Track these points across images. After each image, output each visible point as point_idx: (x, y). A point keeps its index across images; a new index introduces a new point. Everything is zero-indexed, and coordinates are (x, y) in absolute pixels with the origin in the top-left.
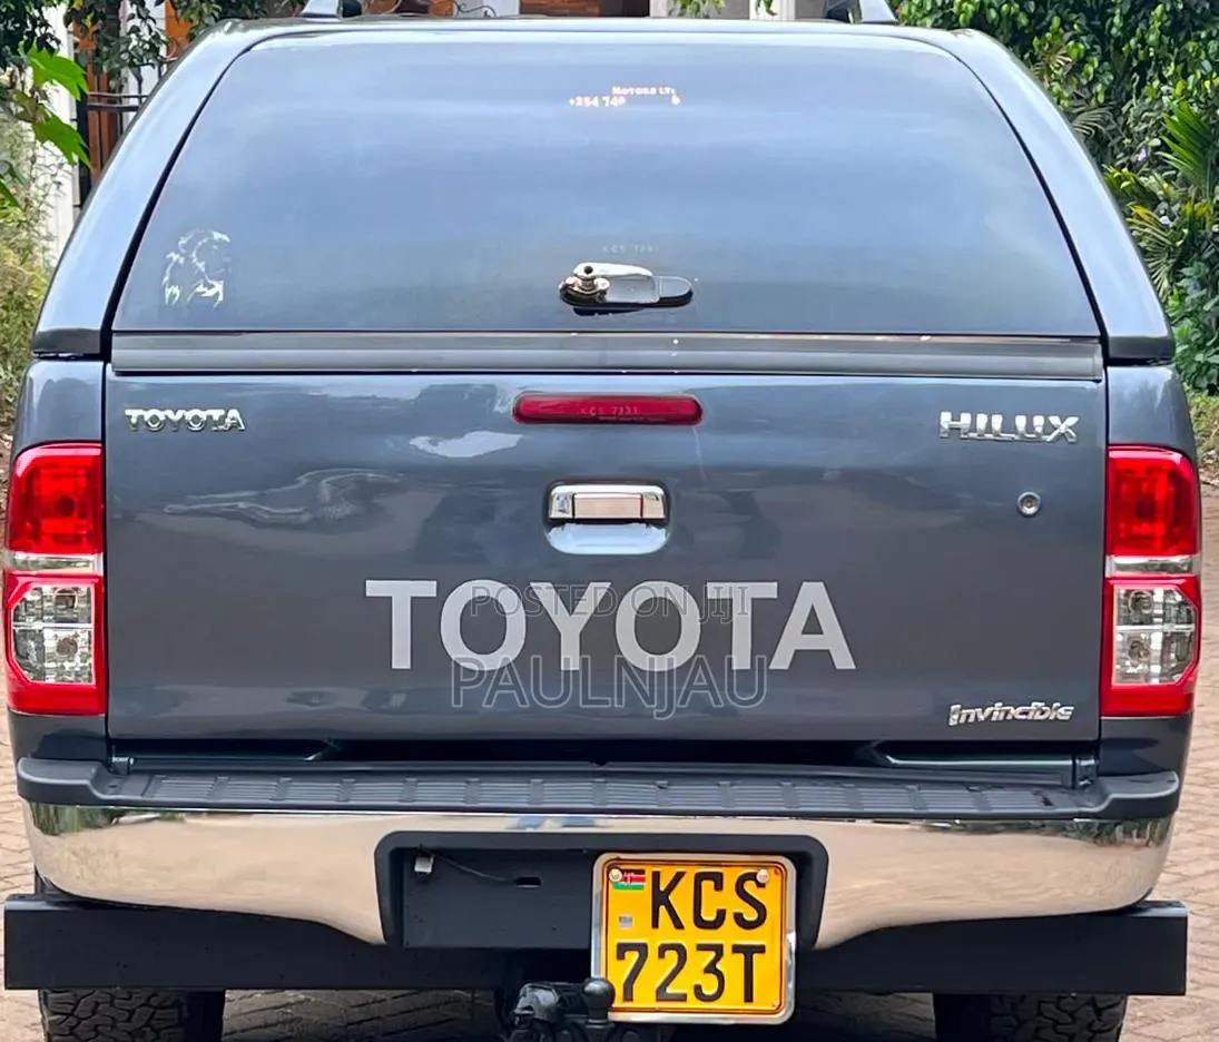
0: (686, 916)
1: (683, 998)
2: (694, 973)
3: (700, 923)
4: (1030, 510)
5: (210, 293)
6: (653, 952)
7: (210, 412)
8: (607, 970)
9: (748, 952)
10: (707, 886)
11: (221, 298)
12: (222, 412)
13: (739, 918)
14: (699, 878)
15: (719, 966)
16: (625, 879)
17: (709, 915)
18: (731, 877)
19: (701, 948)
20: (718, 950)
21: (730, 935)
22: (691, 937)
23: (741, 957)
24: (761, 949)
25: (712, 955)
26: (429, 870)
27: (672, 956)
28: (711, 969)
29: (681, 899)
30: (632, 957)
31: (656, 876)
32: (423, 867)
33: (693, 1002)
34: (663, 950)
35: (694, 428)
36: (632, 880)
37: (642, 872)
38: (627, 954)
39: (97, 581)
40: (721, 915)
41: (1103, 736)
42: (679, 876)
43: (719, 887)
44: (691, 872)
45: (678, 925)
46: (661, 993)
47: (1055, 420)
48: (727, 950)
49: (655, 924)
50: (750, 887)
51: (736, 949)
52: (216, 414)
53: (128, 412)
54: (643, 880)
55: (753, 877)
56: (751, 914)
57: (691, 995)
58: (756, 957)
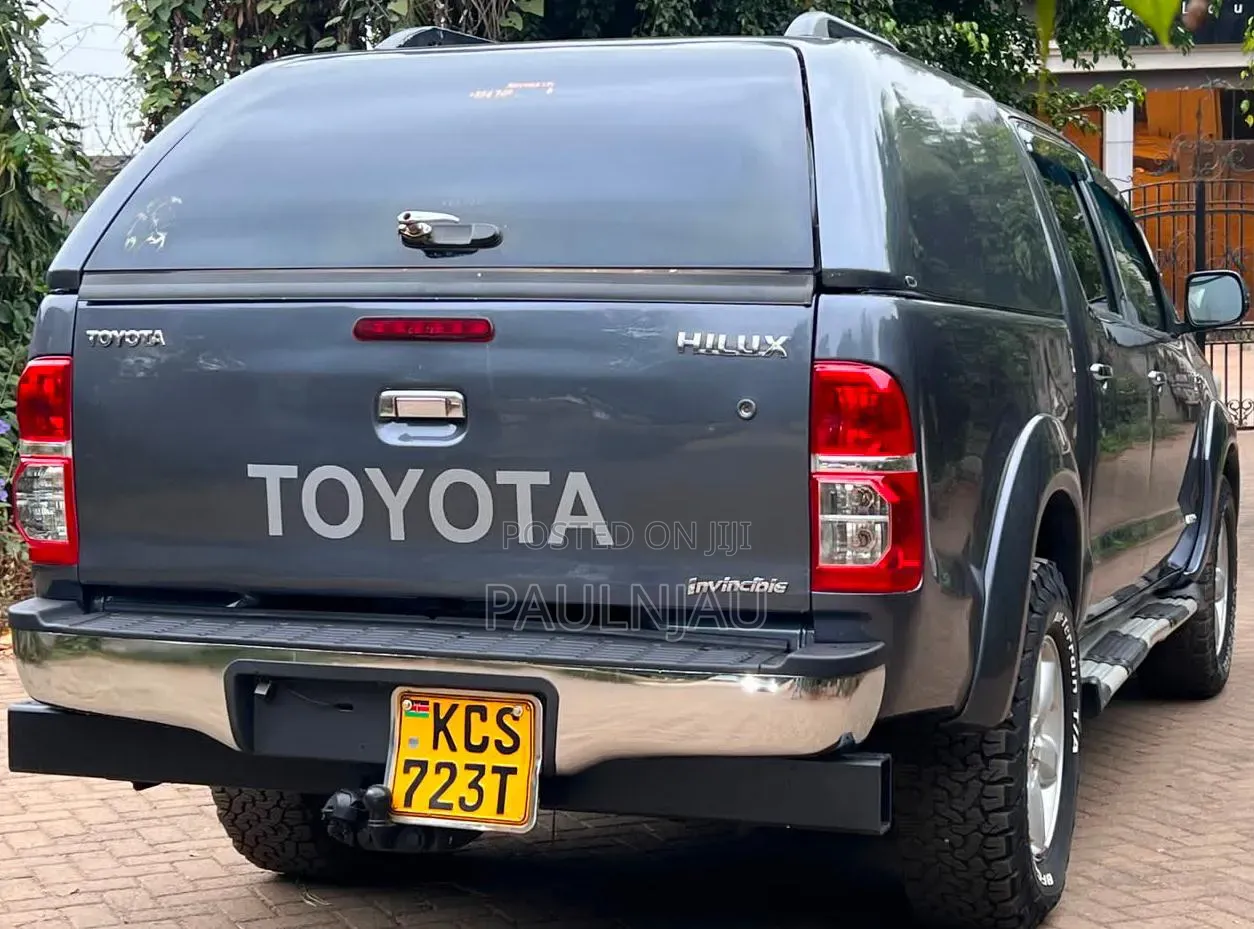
0: (459, 742)
1: (449, 807)
2: (460, 788)
3: (469, 747)
4: (745, 414)
5: (156, 241)
6: (431, 768)
7: (142, 332)
8: (397, 782)
9: (505, 772)
10: (475, 717)
11: (162, 244)
12: (150, 332)
13: (498, 744)
14: (469, 710)
15: (480, 783)
16: (414, 708)
17: (476, 741)
18: (493, 709)
19: (468, 767)
20: (481, 769)
21: (491, 758)
22: (461, 758)
23: (498, 777)
24: (513, 771)
25: (476, 773)
26: (264, 693)
27: (446, 773)
28: (474, 785)
29: (456, 725)
30: (415, 771)
31: (437, 706)
32: (261, 691)
33: (457, 811)
34: (439, 767)
35: (487, 345)
36: (419, 709)
37: (427, 703)
38: (412, 769)
39: (66, 461)
40: (486, 740)
41: (814, 608)
42: (454, 708)
43: (484, 718)
44: (463, 705)
45: (453, 748)
46: (433, 804)
47: (770, 339)
48: (488, 770)
49: (435, 746)
50: (507, 720)
51: (496, 770)
52: (146, 333)
53: (88, 332)
54: (427, 709)
55: (509, 711)
56: (508, 743)
57: (456, 806)
58: (509, 777)
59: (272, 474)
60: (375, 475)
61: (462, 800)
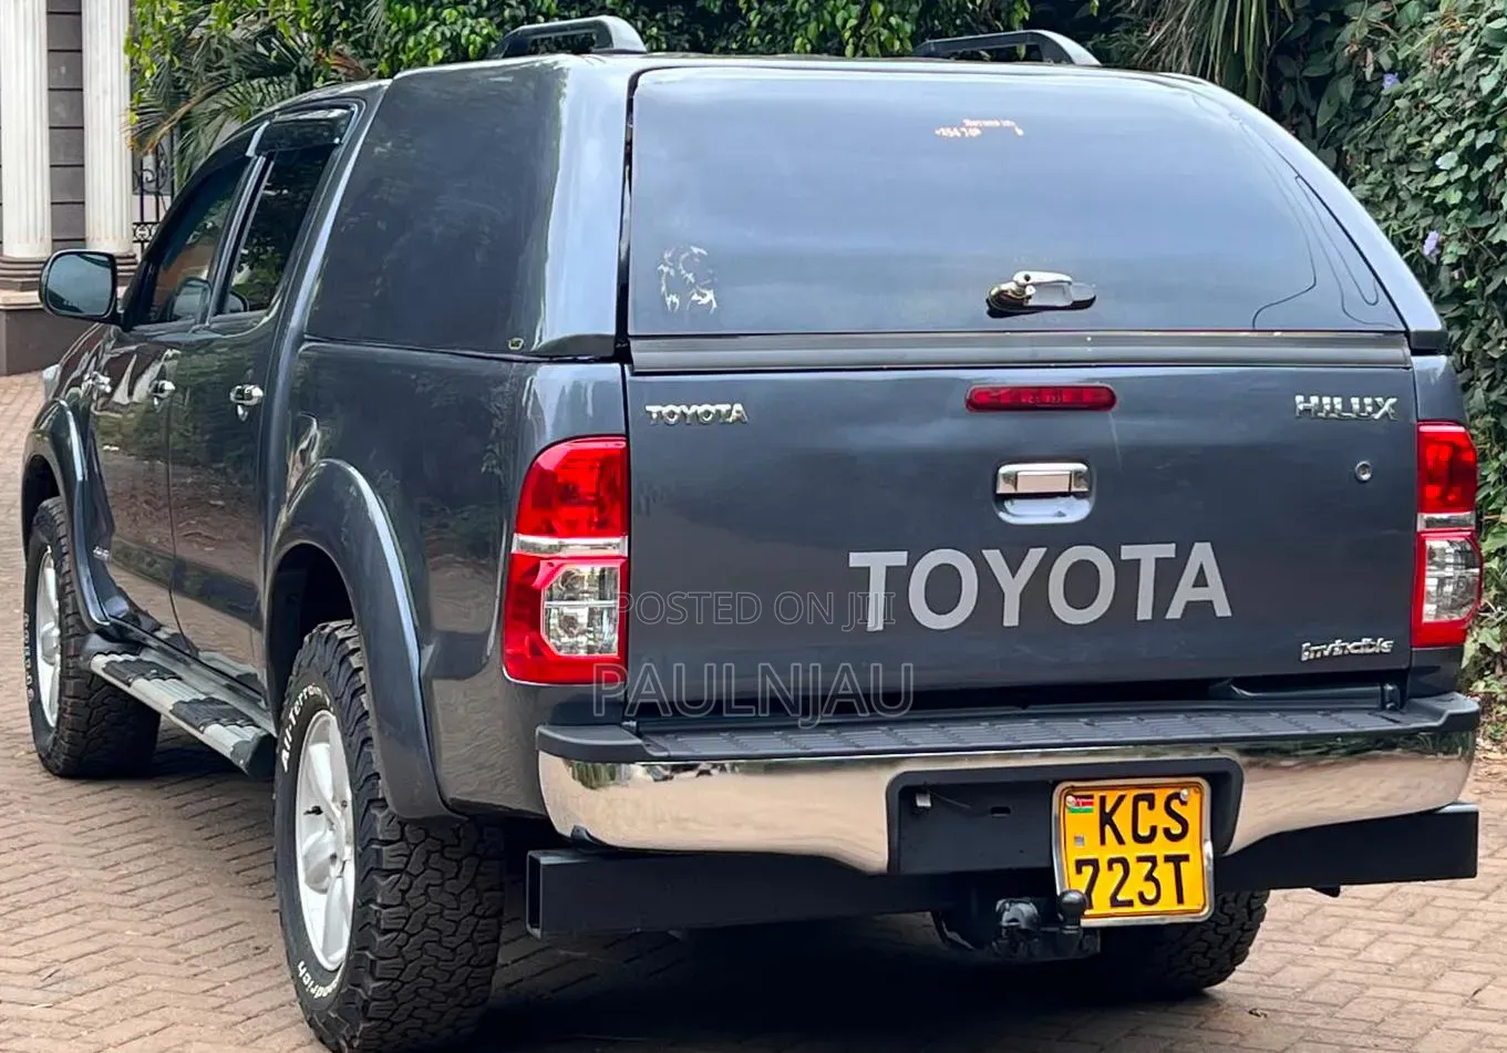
0: (1127, 834)
1: (1130, 903)
2: (1136, 884)
3: (1138, 839)
4: (1366, 477)
5: (704, 301)
6: (1103, 865)
7: (718, 407)
8: (1070, 883)
9: (1176, 860)
10: (1143, 805)
11: (715, 305)
12: (728, 407)
13: (1167, 832)
14: (1137, 799)
15: (1155, 874)
16: (1078, 804)
17: (1144, 832)
18: (1161, 797)
19: (1141, 859)
20: (1153, 860)
21: (1161, 848)
22: (1132, 851)
24: (1186, 858)
25: (1149, 865)
26: (928, 804)
27: (1118, 868)
28: (1149, 877)
29: (1122, 819)
30: (1088, 871)
31: (1103, 799)
32: (924, 802)
33: (1139, 907)
34: (1111, 862)
35: (1110, 414)
36: (1084, 804)
37: (1091, 797)
38: (1084, 869)
39: (623, 560)
40: (1154, 830)
41: (1413, 664)
42: (1121, 798)
43: (1151, 807)
44: (1132, 794)
45: (1121, 841)
46: (1114, 902)
47: (1379, 400)
48: (1160, 860)
49: (1103, 842)
50: (1175, 805)
51: (1168, 859)
52: (724, 408)
53: (648, 408)
54: (1091, 804)
55: (1177, 796)
56: (1176, 829)
57: (1137, 901)
58: (1183, 865)
59: (877, 563)
60: (994, 557)
61: (1141, 895)
